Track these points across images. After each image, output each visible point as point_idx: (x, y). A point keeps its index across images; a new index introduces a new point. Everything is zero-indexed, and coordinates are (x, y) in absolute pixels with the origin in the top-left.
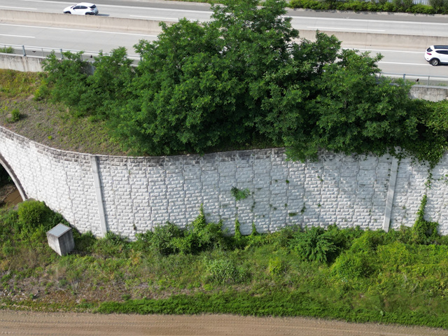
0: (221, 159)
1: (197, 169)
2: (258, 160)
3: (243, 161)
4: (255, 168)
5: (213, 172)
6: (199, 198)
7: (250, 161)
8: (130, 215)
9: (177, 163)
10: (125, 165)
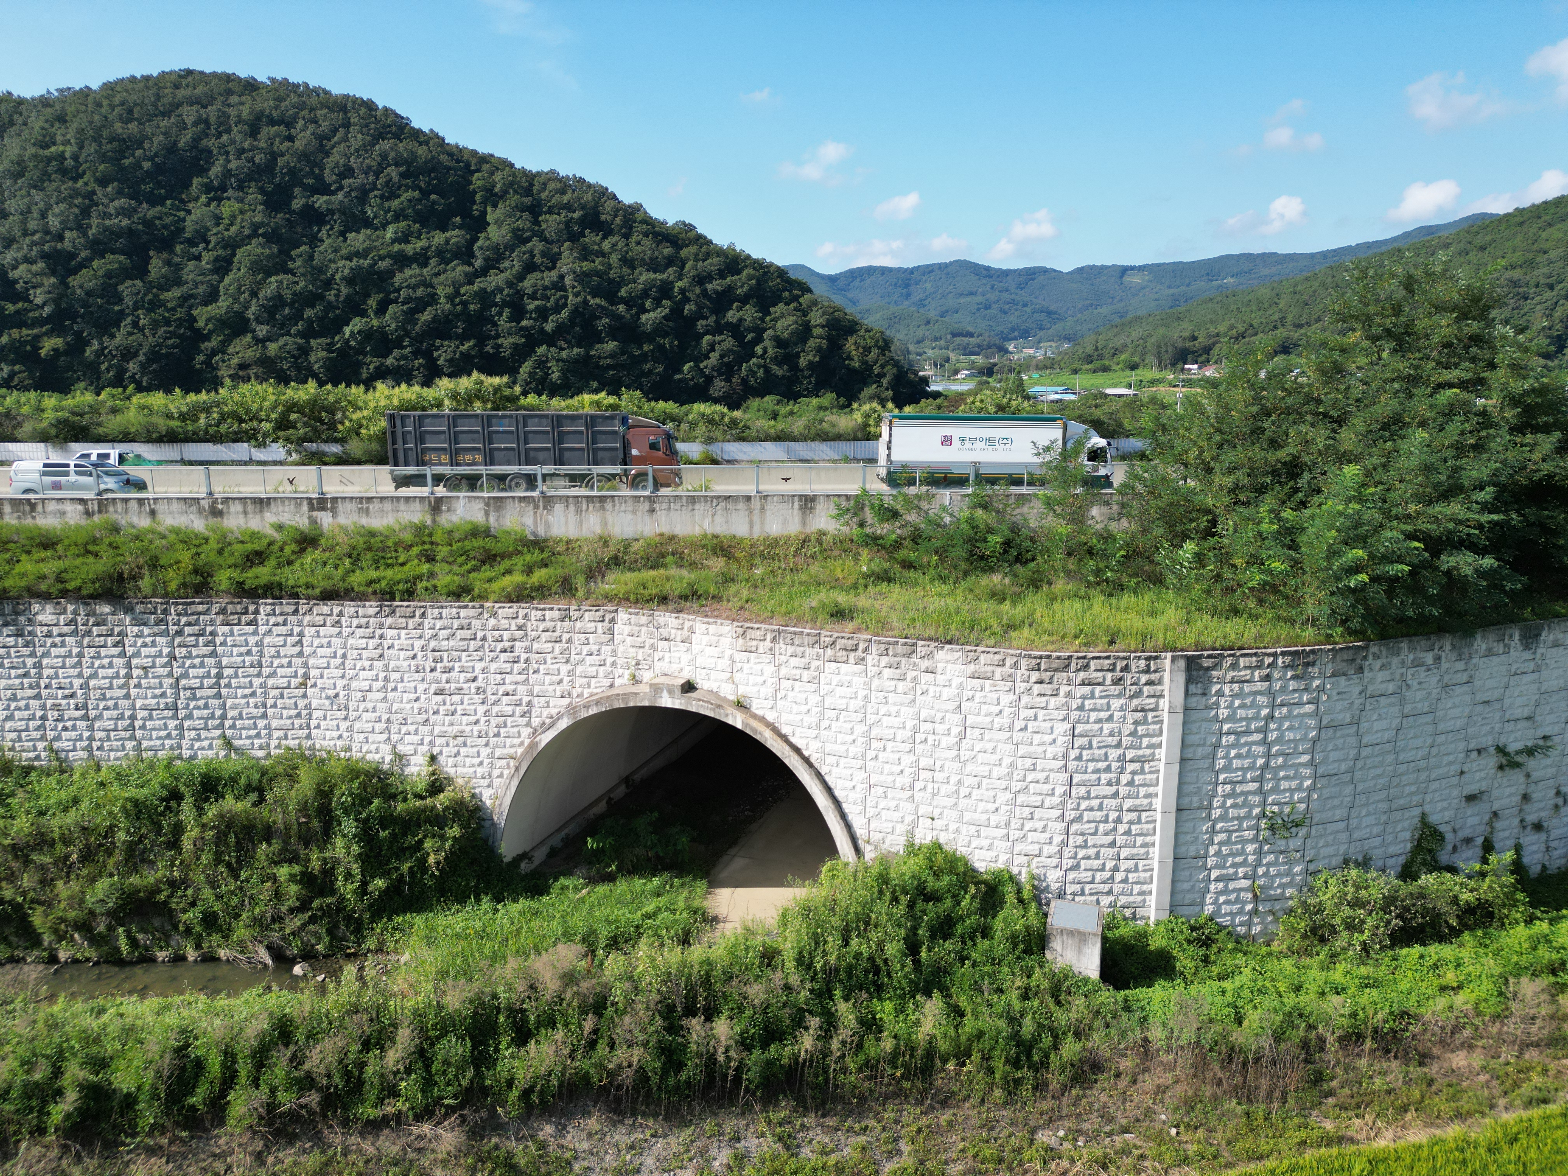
0: (1484, 646)
1: (1434, 680)
2: (1554, 650)
3: (1527, 655)
4: (1545, 673)
5: (1466, 688)
6: (1423, 776)
7: (1540, 651)
8: (1250, 848)
9: (1395, 661)
10: (1267, 678)
